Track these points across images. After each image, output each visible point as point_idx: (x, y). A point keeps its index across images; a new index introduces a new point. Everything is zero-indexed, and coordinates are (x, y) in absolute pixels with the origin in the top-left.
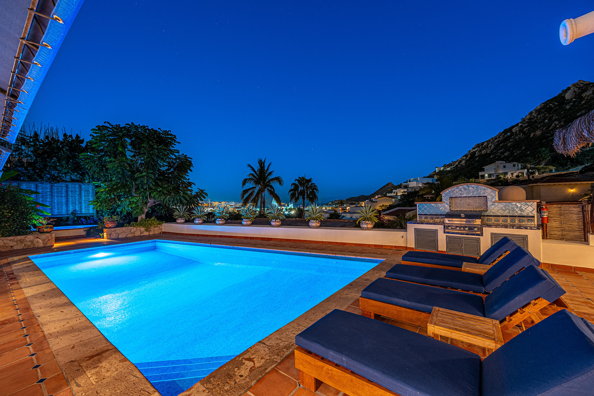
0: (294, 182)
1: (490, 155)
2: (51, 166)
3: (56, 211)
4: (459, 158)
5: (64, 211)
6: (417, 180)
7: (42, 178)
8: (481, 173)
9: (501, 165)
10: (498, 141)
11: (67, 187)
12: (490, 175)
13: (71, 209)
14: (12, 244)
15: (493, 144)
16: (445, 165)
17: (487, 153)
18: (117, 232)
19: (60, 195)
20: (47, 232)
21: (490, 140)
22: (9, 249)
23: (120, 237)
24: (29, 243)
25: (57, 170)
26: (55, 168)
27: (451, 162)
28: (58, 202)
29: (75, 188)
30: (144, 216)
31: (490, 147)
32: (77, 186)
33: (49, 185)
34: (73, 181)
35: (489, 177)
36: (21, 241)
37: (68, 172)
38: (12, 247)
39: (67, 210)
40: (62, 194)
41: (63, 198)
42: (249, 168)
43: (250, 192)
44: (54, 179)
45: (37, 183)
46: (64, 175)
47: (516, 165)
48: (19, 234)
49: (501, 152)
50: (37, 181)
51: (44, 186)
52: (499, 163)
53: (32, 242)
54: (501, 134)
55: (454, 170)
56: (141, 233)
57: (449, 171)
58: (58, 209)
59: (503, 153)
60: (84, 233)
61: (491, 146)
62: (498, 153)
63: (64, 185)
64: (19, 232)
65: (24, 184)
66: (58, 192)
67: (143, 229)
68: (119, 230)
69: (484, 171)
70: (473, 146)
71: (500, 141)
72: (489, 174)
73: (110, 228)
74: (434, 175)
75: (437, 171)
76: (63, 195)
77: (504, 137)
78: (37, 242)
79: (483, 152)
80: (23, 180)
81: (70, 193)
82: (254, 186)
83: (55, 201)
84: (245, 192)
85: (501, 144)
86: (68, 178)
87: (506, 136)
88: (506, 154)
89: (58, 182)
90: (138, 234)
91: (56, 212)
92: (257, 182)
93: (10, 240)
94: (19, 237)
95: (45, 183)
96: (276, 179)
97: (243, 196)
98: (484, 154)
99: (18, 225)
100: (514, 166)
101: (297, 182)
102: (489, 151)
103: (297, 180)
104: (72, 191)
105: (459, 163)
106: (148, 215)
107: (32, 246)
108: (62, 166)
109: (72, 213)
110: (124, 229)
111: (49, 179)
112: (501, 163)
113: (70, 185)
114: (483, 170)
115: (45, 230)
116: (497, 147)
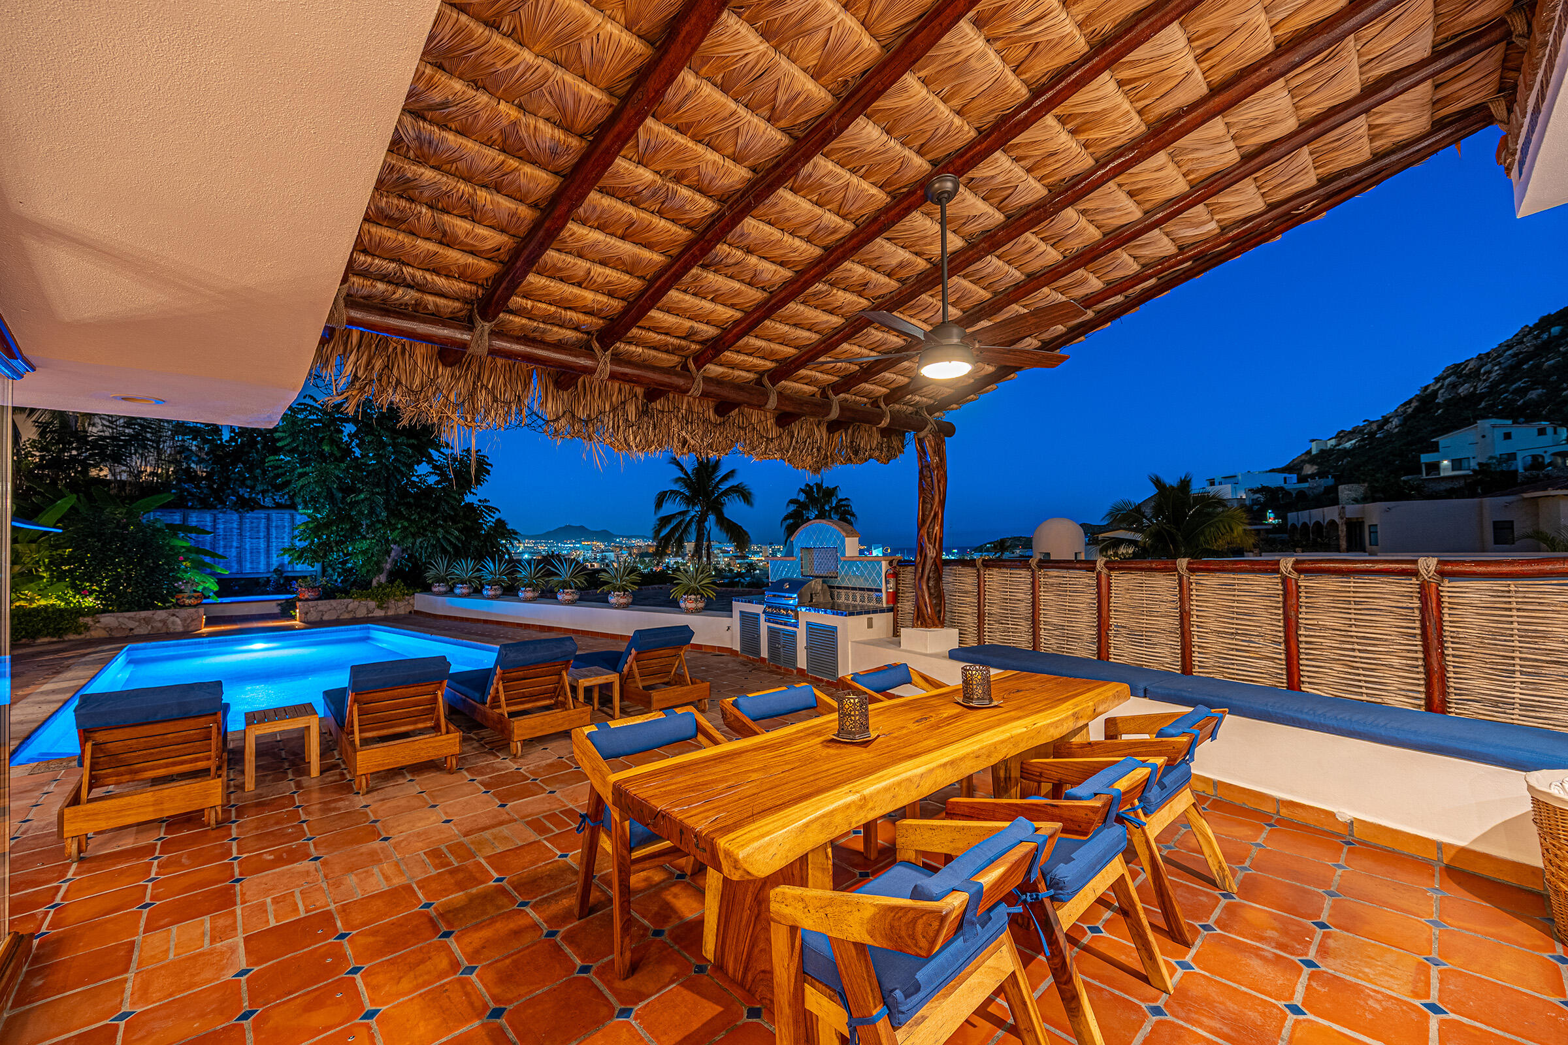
0: (794, 497)
1: (1482, 397)
2: (237, 480)
3: (248, 565)
4: (1389, 410)
5: (262, 567)
6: (1233, 480)
7: (223, 503)
8: (1425, 458)
9: (1496, 430)
10: (1515, 355)
11: (268, 519)
12: (1457, 464)
13: (275, 562)
14: (132, 624)
15: (1499, 363)
16: (1343, 431)
17: (1473, 394)
18: (320, 608)
19: (255, 535)
20: (190, 606)
21: (1488, 354)
22: (127, 633)
23: (326, 618)
24: (160, 625)
25: (247, 487)
26: (243, 484)
27: (1361, 424)
28: (252, 549)
29: (282, 520)
30: (383, 578)
31: (1485, 373)
32: (287, 516)
33: (236, 517)
34: (279, 506)
35: (1453, 470)
36: (147, 621)
37: (267, 491)
38: (131, 629)
39: (268, 564)
40: (258, 532)
41: (262, 541)
42: (674, 467)
43: (674, 522)
44: (246, 505)
45: (216, 512)
46: (260, 496)
47: (1550, 430)
48: (146, 608)
49: (1516, 389)
50: (215, 508)
51: (228, 517)
52: (1487, 425)
53: (164, 622)
54: (1529, 333)
55: (1364, 446)
56: (369, 611)
57: (1346, 452)
58: (251, 563)
59: (1522, 392)
60: (277, 610)
61: (1490, 372)
62: (1507, 391)
63: (262, 514)
64: (146, 604)
65: (194, 515)
66: (252, 529)
67: (372, 604)
68: (324, 605)
69: (1437, 450)
70: (1438, 373)
71: (1521, 353)
72: (1453, 461)
73: (307, 600)
74: (1304, 462)
75: (1314, 452)
76: (262, 534)
77: (1539, 341)
78: (173, 623)
79: (1463, 390)
80: (191, 508)
81: (274, 532)
82: (683, 508)
83: (247, 546)
84: (665, 521)
85: (1526, 362)
86: (268, 502)
87: (1545, 336)
88: (1533, 395)
89: (252, 509)
90: (361, 613)
91: (248, 567)
92: (689, 501)
93: (129, 618)
94: (143, 614)
95: (229, 511)
96: (736, 492)
97: (657, 532)
98: (1465, 396)
99: (144, 591)
100: (1542, 432)
101: (802, 497)
102: (1481, 387)
103: (802, 490)
104: (277, 527)
105: (1380, 427)
106: (393, 576)
107: (164, 630)
108: (255, 478)
109: (276, 571)
110: (334, 603)
111: (235, 503)
112: (1494, 426)
113: (274, 515)
114: (1435, 448)
115: (187, 601)
116: (1510, 374)
